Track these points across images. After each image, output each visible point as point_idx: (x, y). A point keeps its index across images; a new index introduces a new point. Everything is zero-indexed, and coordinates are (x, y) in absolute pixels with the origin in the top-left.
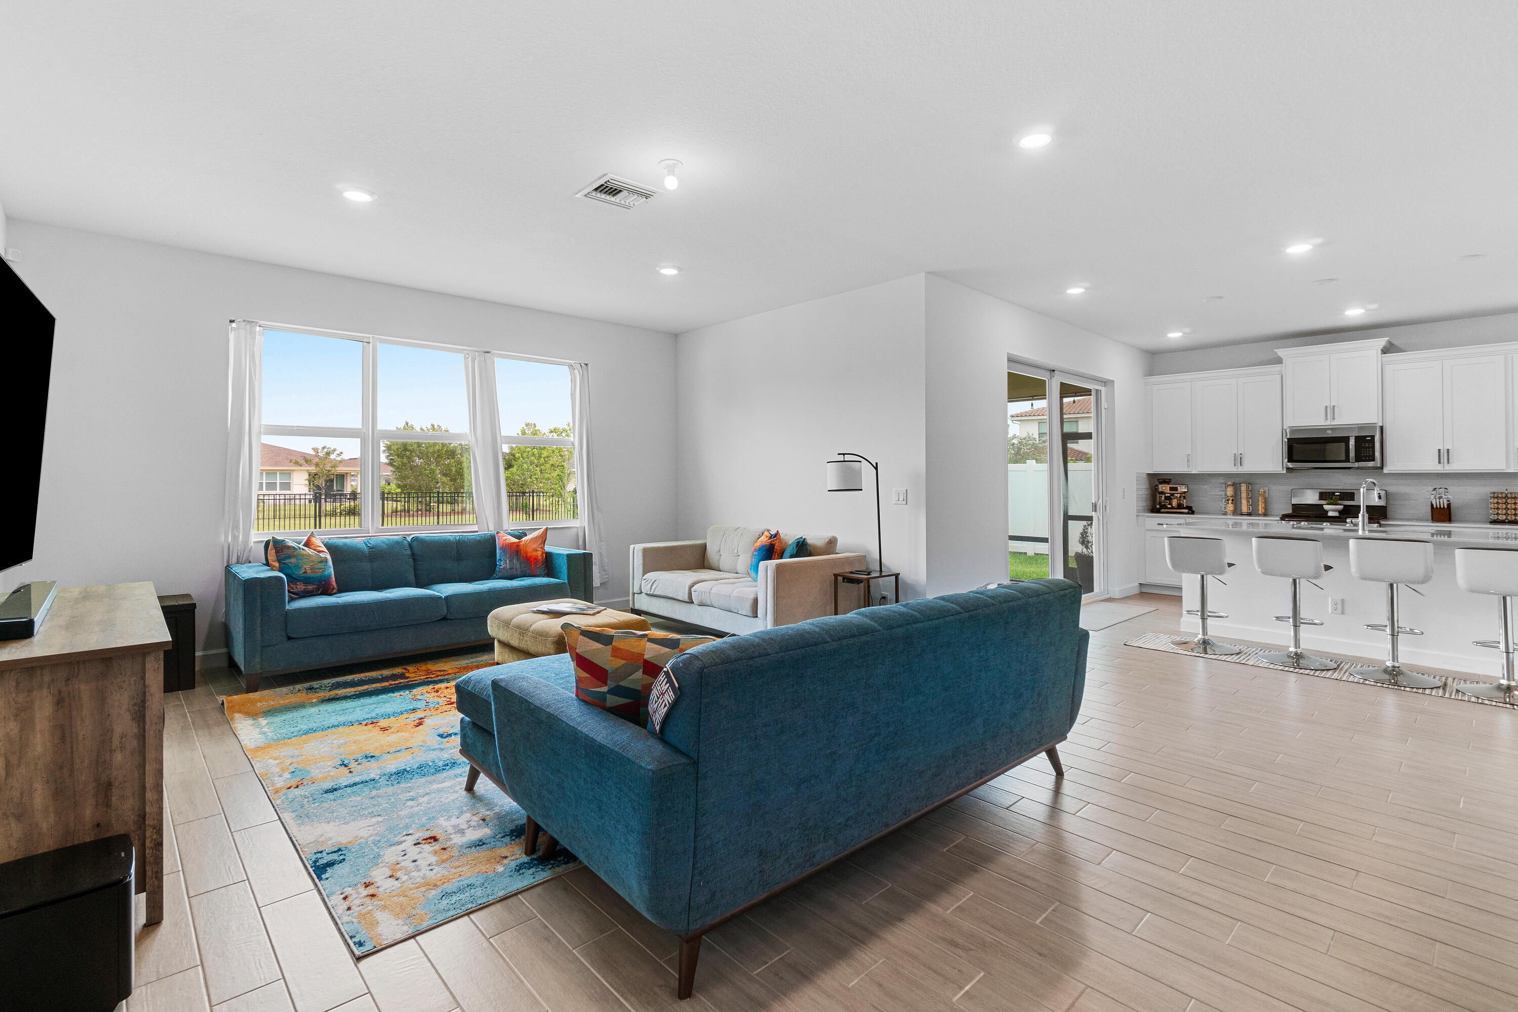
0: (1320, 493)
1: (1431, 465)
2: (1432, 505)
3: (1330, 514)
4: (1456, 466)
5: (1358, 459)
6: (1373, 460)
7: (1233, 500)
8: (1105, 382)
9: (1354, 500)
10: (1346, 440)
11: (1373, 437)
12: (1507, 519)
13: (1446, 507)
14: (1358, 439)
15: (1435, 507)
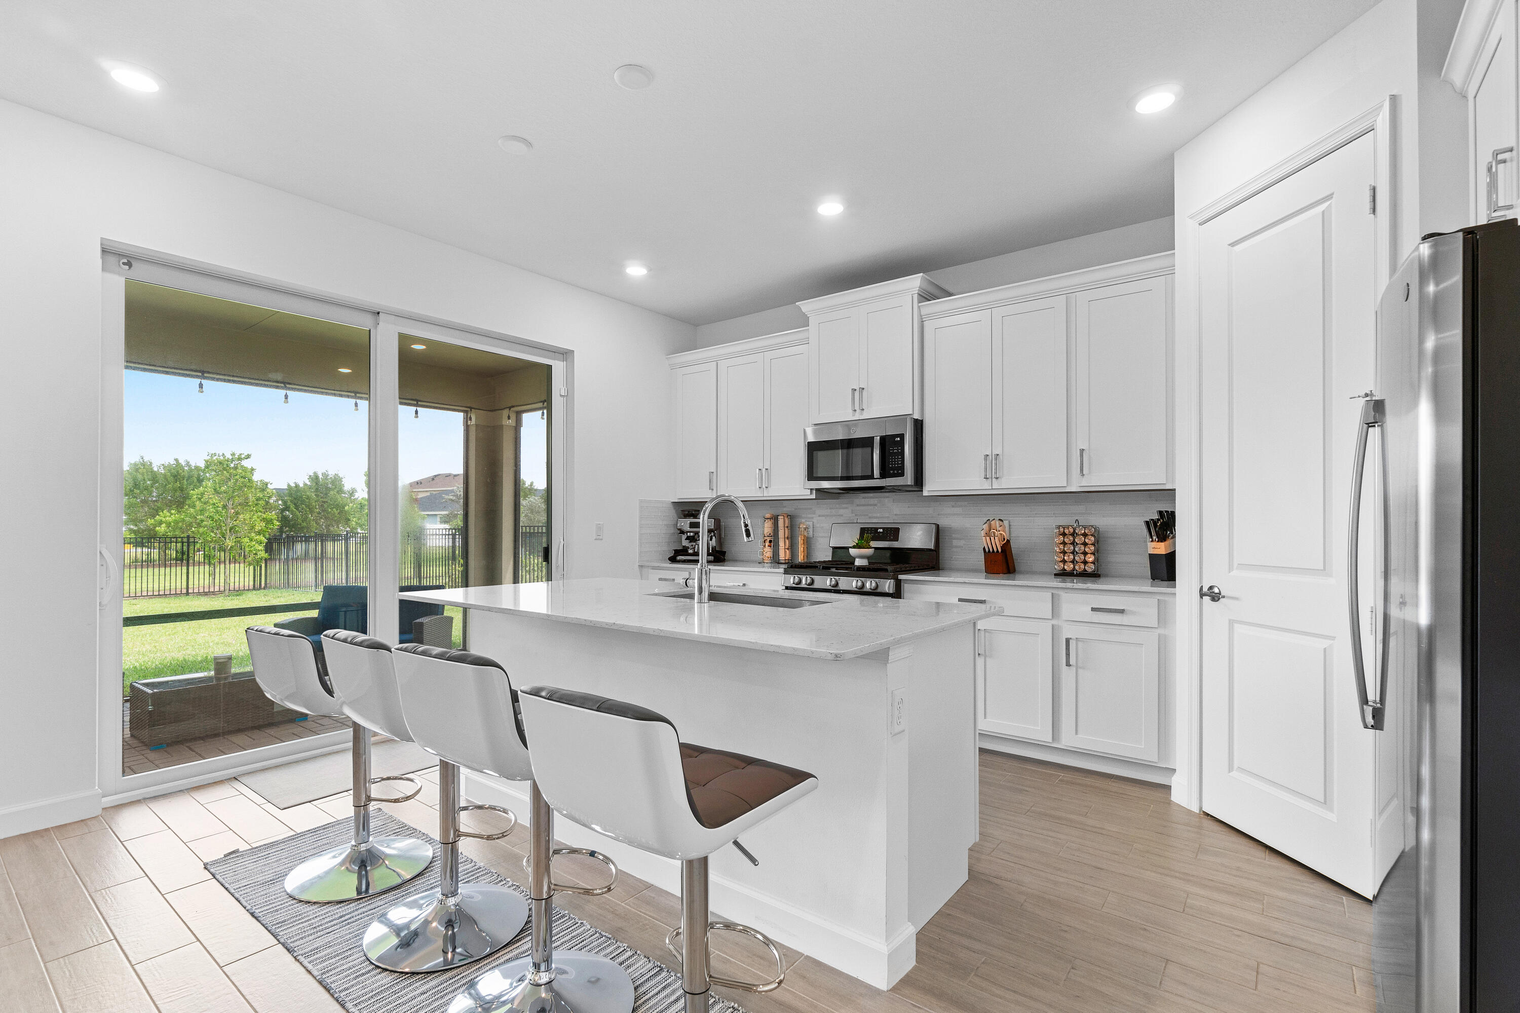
0: (862, 529)
1: (975, 483)
2: (984, 549)
3: (858, 562)
4: (1010, 482)
5: (883, 475)
6: (902, 475)
7: (770, 541)
8: (566, 355)
9: (897, 540)
10: (867, 442)
11: (902, 436)
12: (1074, 569)
13: (1000, 550)
14: (883, 439)
15: (987, 550)
